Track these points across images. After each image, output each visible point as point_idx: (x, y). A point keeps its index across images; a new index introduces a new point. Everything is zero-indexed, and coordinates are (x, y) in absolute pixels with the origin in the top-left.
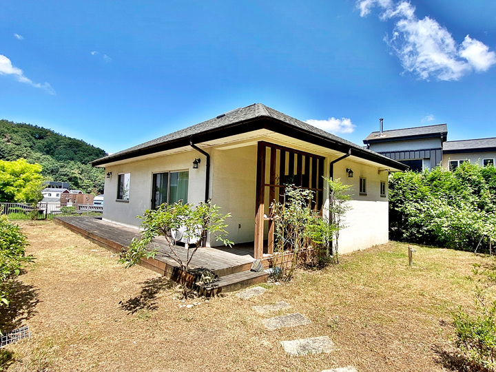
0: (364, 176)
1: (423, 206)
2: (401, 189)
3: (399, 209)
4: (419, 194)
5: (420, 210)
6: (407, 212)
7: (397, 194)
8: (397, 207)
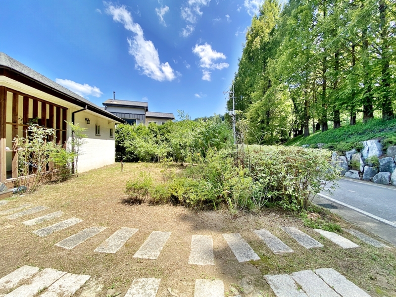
0: (99, 124)
1: (133, 142)
2: (122, 133)
3: (121, 145)
4: (131, 136)
5: (132, 145)
6: (125, 146)
7: (120, 137)
8: (120, 143)
